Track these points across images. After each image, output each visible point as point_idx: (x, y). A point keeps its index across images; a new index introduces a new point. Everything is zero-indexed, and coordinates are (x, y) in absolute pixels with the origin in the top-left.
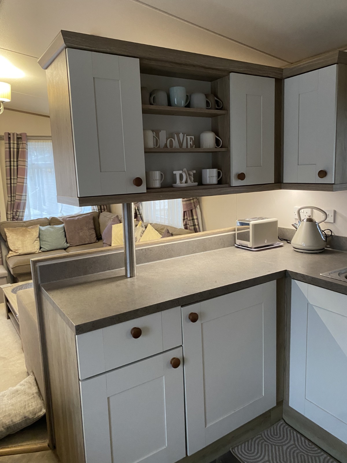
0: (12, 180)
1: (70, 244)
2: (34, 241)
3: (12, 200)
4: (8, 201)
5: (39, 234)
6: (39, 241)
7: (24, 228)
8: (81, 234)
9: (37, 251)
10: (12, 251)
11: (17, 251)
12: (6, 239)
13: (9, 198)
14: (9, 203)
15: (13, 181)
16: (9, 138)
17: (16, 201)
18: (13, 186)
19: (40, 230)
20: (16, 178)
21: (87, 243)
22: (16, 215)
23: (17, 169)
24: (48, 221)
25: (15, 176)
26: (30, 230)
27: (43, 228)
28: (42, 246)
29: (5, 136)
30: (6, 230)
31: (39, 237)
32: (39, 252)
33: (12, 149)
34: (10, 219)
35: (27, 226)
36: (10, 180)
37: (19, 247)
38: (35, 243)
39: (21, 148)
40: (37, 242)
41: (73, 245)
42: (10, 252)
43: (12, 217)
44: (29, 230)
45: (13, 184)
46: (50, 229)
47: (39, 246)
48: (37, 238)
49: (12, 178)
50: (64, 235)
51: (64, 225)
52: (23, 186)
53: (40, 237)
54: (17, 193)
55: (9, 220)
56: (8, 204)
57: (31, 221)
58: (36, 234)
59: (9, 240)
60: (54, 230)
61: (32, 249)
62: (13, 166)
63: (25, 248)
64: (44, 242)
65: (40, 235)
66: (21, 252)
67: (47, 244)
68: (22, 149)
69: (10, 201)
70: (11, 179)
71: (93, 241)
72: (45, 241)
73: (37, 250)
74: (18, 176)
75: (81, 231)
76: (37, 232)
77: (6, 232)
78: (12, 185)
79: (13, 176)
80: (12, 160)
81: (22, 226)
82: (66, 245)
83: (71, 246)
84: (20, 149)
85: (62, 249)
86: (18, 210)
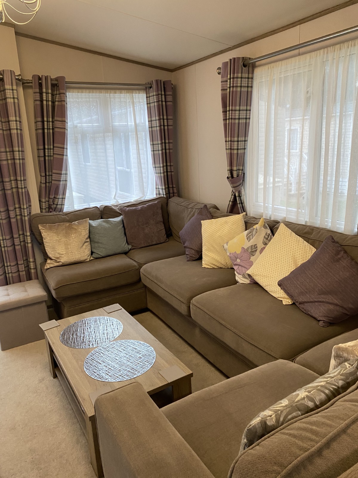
0: (46, 150)
1: (132, 246)
2: (83, 243)
3: (47, 181)
4: (41, 182)
5: (89, 232)
6: (89, 243)
7: (68, 224)
8: (146, 231)
9: (87, 259)
10: (51, 259)
11: (58, 260)
12: (43, 240)
13: (42, 178)
14: (43, 185)
15: (48, 152)
16: (40, 85)
17: (53, 182)
18: (48, 160)
19: (90, 225)
20: (52, 147)
21: (154, 243)
22: (54, 204)
23: (53, 133)
24: (98, 212)
25: (50, 145)
26: (76, 228)
27: (94, 223)
28: (94, 250)
29: (33, 82)
30: (41, 228)
31: (89, 237)
32: (91, 259)
33: (45, 102)
34: (45, 209)
35: (70, 221)
36: (42, 151)
37: (62, 253)
38: (84, 247)
39: (58, 101)
40: (87, 245)
41: (136, 247)
42: (49, 261)
43: (47, 206)
44: (74, 227)
45: (48, 156)
46: (104, 224)
47: (90, 251)
48: (87, 239)
49: (46, 147)
50: (123, 232)
51: (122, 218)
52: (62, 159)
53: (91, 236)
54: (54, 171)
55: (44, 211)
56: (40, 187)
57: (76, 212)
58: (85, 233)
59: (46, 242)
60: (109, 225)
61: (80, 256)
62: (48, 129)
63: (71, 255)
64: (96, 245)
65: (91, 234)
66: (64, 259)
67: (102, 248)
68: (60, 103)
69: (45, 182)
70: (44, 149)
71: (162, 240)
72: (98, 243)
73: (88, 257)
74: (55, 145)
75: (147, 226)
76: (86, 229)
77: (41, 231)
78: (47, 158)
79: (48, 145)
80: (45, 119)
81: (64, 221)
82: (127, 247)
83: (133, 248)
84: (57, 103)
85: (122, 253)
86: (56, 196)
